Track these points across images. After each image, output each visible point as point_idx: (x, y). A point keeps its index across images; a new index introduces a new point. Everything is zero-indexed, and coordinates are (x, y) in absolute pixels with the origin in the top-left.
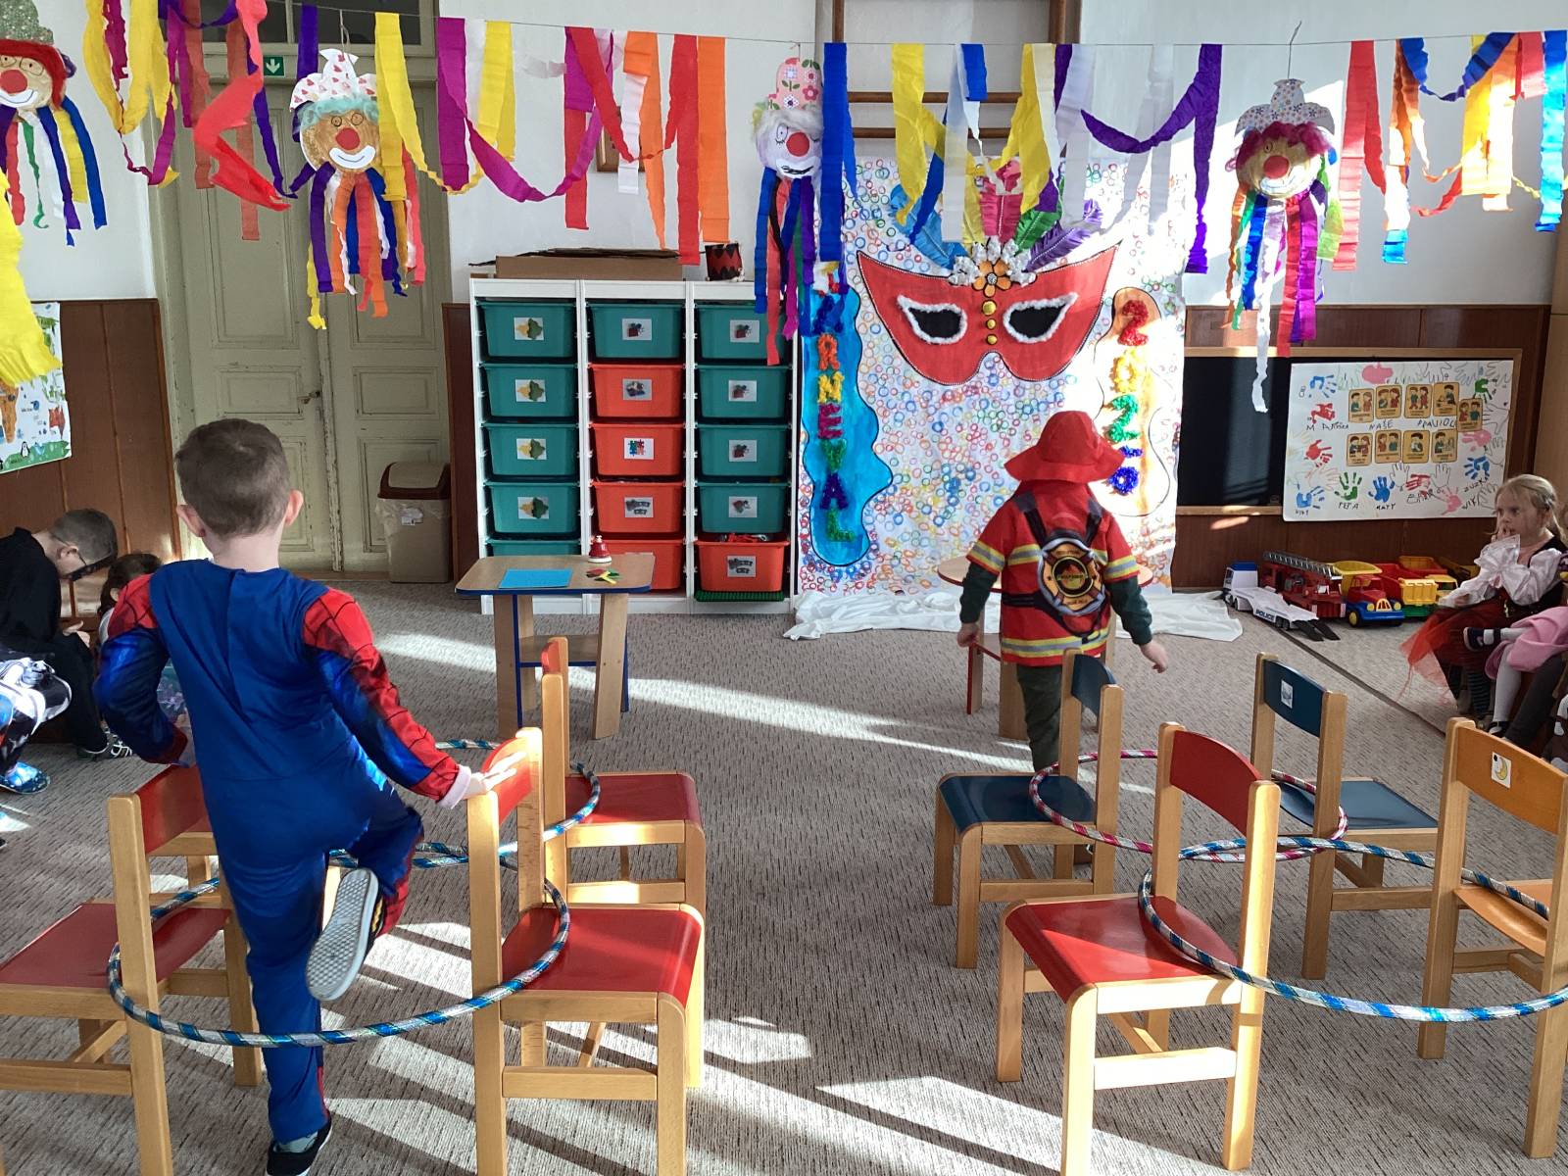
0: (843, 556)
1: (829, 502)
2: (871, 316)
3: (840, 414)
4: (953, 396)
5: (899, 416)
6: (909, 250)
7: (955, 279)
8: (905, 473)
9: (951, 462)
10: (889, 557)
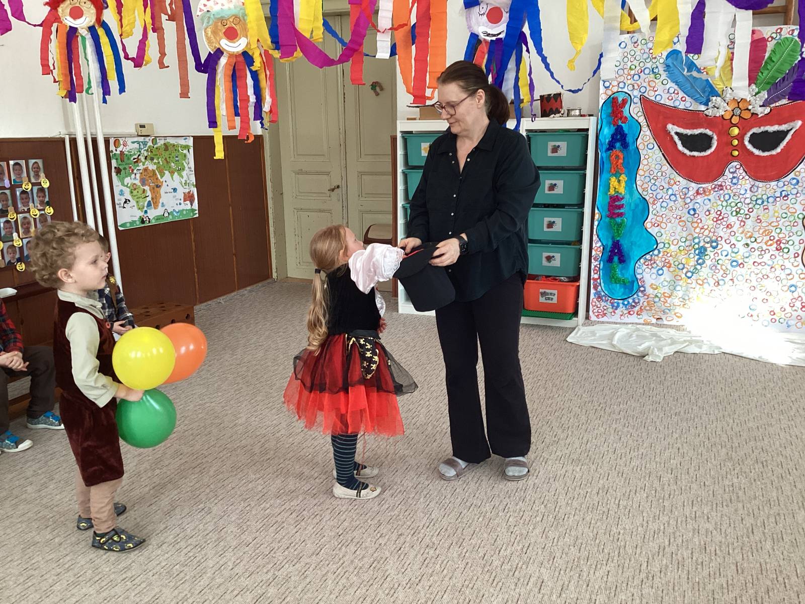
0: (620, 294)
1: (613, 259)
2: (648, 137)
3: (623, 202)
4: (704, 191)
5: (664, 204)
6: (678, 94)
7: (710, 112)
8: (667, 241)
9: (701, 235)
10: (651, 296)
